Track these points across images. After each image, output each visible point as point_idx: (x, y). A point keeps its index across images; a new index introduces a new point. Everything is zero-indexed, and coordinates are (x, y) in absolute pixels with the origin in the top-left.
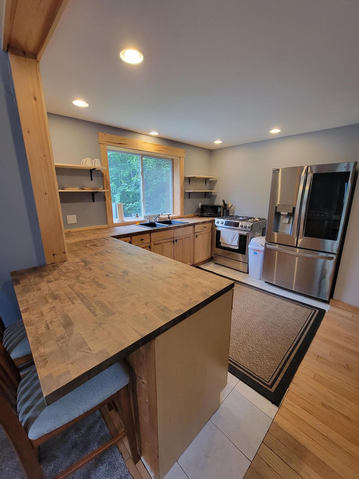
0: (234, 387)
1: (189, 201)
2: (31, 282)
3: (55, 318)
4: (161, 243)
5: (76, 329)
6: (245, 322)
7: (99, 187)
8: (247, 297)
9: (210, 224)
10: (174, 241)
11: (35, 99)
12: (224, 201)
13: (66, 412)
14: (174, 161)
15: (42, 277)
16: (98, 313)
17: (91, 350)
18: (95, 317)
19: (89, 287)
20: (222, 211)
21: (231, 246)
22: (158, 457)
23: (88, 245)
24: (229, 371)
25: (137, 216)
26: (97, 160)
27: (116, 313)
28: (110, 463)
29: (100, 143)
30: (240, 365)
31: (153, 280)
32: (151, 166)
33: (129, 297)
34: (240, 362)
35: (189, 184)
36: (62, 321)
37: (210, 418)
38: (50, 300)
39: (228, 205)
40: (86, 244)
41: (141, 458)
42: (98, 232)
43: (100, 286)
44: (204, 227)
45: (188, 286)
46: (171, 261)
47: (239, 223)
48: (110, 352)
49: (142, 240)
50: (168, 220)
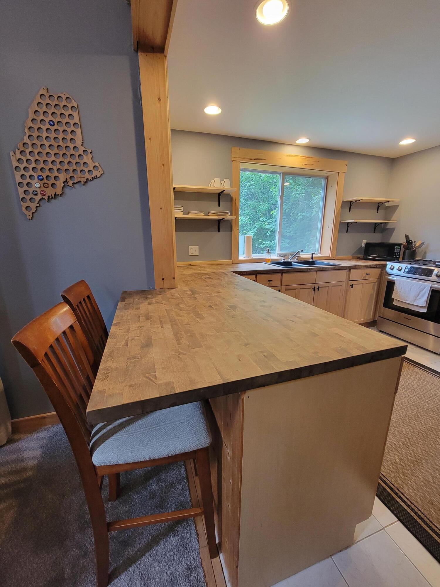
0: (386, 527)
1: (346, 236)
2: (134, 302)
3: (138, 336)
4: (296, 289)
5: (152, 352)
6: (425, 430)
7: (226, 213)
8: (435, 392)
9: (378, 271)
10: (314, 288)
11: (159, 100)
12: (407, 237)
13: (131, 449)
14: (329, 179)
15: (146, 298)
16: (182, 342)
17: (156, 378)
18: (178, 345)
19: (185, 315)
20: (402, 253)
21: (412, 306)
22: (237, 567)
23: (202, 277)
24: (377, 496)
25: (268, 252)
26: (227, 181)
27: (204, 346)
28: (183, 539)
29: (233, 160)
30: (402, 496)
31: (266, 320)
32: (297, 195)
33: (227, 332)
34: (404, 490)
35: (350, 212)
36: (143, 341)
37: (333, 555)
38: (142, 319)
39: (414, 243)
40: (202, 276)
41: (220, 555)
42: (219, 267)
43: (198, 315)
44: (367, 274)
45: (317, 335)
46: (300, 304)
47: (433, 270)
48: (176, 388)
49: (269, 281)
50: (311, 260)
